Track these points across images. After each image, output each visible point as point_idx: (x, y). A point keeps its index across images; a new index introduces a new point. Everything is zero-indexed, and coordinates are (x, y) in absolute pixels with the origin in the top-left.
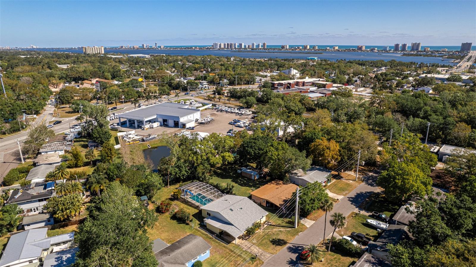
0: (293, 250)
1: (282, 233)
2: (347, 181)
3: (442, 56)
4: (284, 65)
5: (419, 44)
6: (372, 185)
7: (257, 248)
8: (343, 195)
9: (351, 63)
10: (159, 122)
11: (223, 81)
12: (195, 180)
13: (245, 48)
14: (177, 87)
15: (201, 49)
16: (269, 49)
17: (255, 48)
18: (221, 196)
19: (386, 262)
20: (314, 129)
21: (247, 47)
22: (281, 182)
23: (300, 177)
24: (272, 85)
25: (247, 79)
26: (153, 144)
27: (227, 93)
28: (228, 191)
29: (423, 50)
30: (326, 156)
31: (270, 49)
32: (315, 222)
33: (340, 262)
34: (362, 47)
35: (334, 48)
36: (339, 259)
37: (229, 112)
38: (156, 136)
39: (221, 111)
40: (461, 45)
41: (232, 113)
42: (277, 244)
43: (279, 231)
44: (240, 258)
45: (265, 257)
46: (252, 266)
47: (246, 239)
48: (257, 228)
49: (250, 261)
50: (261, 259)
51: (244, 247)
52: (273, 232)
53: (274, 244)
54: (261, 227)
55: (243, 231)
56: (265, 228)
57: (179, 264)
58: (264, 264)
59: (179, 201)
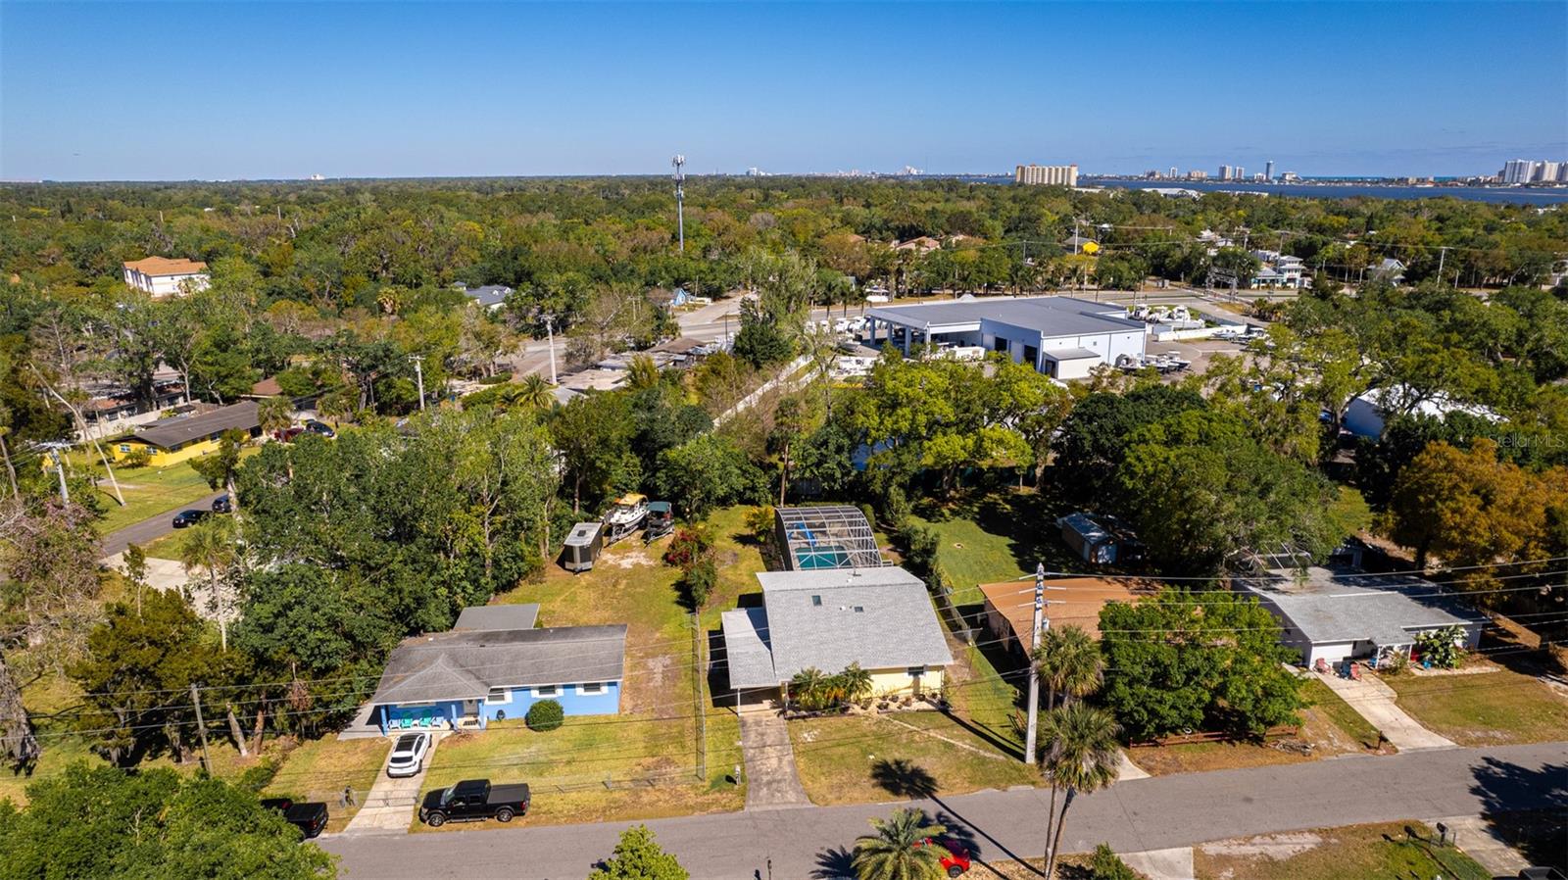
1: (944, 753)
7: (790, 758)
10: (985, 345)
23: (1267, 595)
32: (1149, 776)
42: (888, 781)
43: (946, 744)
44: (692, 759)
45: (773, 796)
46: (691, 798)
47: (791, 719)
48: (838, 687)
49: (707, 783)
50: (751, 794)
51: (752, 735)
52: (917, 738)
53: (875, 776)
54: (891, 703)
55: (781, 678)
56: (904, 712)
57: (478, 678)
58: (734, 815)
59: (758, 550)
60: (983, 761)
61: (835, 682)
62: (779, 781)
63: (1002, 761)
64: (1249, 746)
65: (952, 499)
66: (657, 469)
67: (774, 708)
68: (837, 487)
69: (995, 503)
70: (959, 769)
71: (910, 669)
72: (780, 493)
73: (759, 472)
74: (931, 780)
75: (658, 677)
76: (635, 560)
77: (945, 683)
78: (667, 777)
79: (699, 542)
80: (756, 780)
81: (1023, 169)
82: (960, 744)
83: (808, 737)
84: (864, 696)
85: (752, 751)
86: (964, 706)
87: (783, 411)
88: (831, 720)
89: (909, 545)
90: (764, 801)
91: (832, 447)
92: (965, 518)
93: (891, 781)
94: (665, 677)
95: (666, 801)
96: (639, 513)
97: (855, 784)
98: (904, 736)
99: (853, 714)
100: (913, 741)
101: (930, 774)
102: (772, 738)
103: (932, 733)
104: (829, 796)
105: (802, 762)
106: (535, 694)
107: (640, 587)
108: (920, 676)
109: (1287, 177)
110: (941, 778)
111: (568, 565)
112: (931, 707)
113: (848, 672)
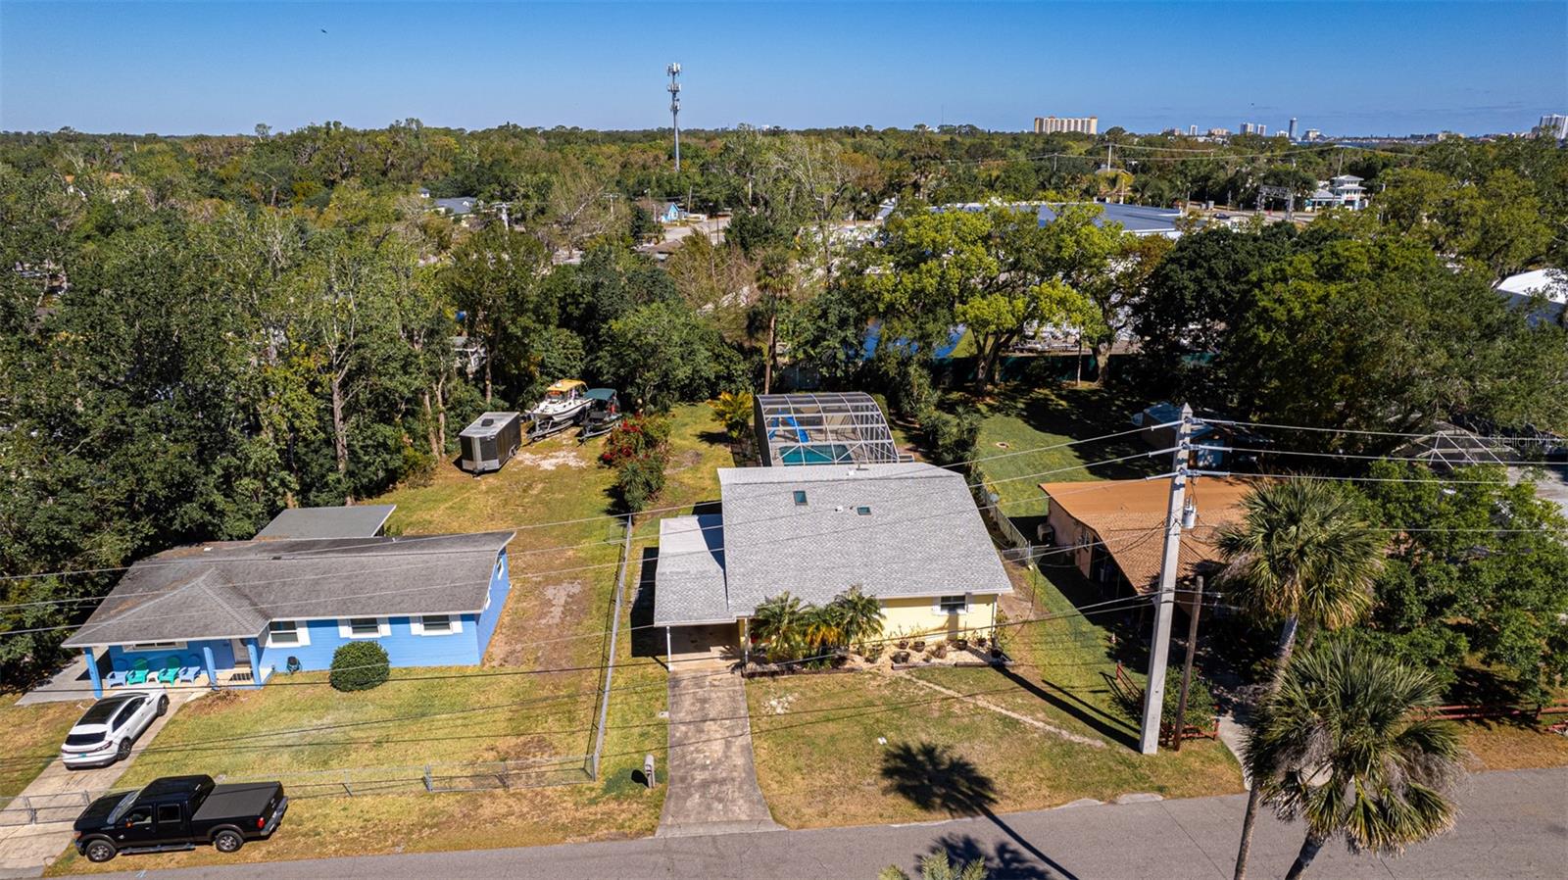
1: (1010, 737)
42: (908, 783)
43: (1004, 719)
44: (582, 741)
45: (709, 808)
46: (567, 811)
47: (752, 675)
48: (829, 625)
49: (599, 784)
50: (672, 804)
51: (687, 702)
52: (956, 709)
53: (887, 773)
54: (913, 653)
55: (738, 609)
56: (934, 667)
57: (254, 604)
58: (633, 845)
59: (729, 449)
60: (1069, 750)
61: (823, 617)
62: (723, 782)
63: (1102, 751)
64: (1513, 729)
65: (990, 394)
66: (600, 346)
67: (727, 658)
68: (839, 374)
69: (1046, 399)
70: (1031, 763)
71: (944, 599)
72: (763, 384)
73: (737, 356)
74: (984, 783)
75: (557, 611)
76: (561, 461)
77: (999, 621)
78: (533, 772)
79: (646, 435)
80: (683, 779)
81: (1041, 121)
82: (1028, 720)
83: (777, 705)
84: (870, 641)
85: (683, 728)
86: (1030, 658)
87: (766, 269)
88: (817, 678)
89: (935, 440)
90: (692, 819)
91: (833, 318)
92: (1008, 415)
93: (916, 783)
94: (567, 610)
95: (522, 816)
96: (573, 405)
97: (852, 789)
98: (936, 705)
99: (852, 670)
100: (950, 715)
101: (983, 770)
102: (719, 706)
103: (982, 702)
104: (806, 811)
105: (764, 747)
106: (346, 632)
107: (560, 492)
108: (960, 611)
109: (1311, 135)
110: (1001, 780)
111: (466, 464)
112: (976, 660)
113: (845, 603)
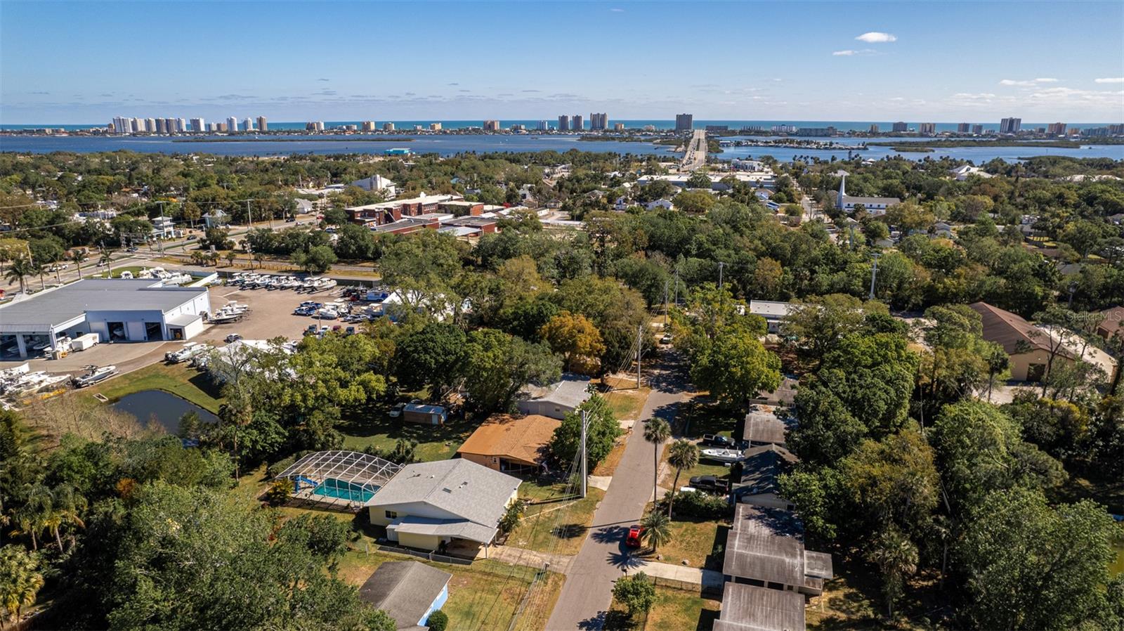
0: (606, 536)
1: (565, 513)
2: (623, 393)
3: (651, 141)
4: (345, 169)
5: (604, 116)
6: (671, 391)
7: (535, 553)
8: (631, 418)
9: (491, 158)
10: (95, 332)
11: (213, 214)
12: (305, 451)
13: (209, 130)
14: (82, 237)
15: (76, 133)
16: (275, 133)
17: (237, 130)
18: (396, 471)
19: (778, 509)
20: (521, 298)
21: (214, 128)
22: (507, 416)
23: (539, 400)
24: (348, 216)
25: (276, 206)
26: (111, 390)
27: (240, 243)
28: (401, 459)
29: (613, 128)
30: (580, 347)
31: (278, 132)
32: (611, 477)
33: (698, 534)
34: (493, 123)
35: (433, 127)
36: (694, 529)
37: (276, 288)
38: (112, 368)
39: (254, 287)
40: (675, 119)
41: (283, 288)
